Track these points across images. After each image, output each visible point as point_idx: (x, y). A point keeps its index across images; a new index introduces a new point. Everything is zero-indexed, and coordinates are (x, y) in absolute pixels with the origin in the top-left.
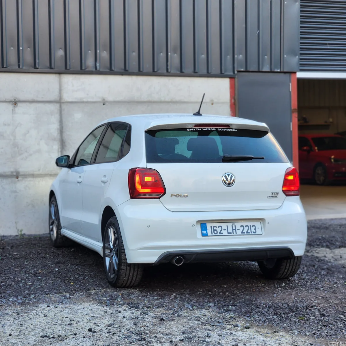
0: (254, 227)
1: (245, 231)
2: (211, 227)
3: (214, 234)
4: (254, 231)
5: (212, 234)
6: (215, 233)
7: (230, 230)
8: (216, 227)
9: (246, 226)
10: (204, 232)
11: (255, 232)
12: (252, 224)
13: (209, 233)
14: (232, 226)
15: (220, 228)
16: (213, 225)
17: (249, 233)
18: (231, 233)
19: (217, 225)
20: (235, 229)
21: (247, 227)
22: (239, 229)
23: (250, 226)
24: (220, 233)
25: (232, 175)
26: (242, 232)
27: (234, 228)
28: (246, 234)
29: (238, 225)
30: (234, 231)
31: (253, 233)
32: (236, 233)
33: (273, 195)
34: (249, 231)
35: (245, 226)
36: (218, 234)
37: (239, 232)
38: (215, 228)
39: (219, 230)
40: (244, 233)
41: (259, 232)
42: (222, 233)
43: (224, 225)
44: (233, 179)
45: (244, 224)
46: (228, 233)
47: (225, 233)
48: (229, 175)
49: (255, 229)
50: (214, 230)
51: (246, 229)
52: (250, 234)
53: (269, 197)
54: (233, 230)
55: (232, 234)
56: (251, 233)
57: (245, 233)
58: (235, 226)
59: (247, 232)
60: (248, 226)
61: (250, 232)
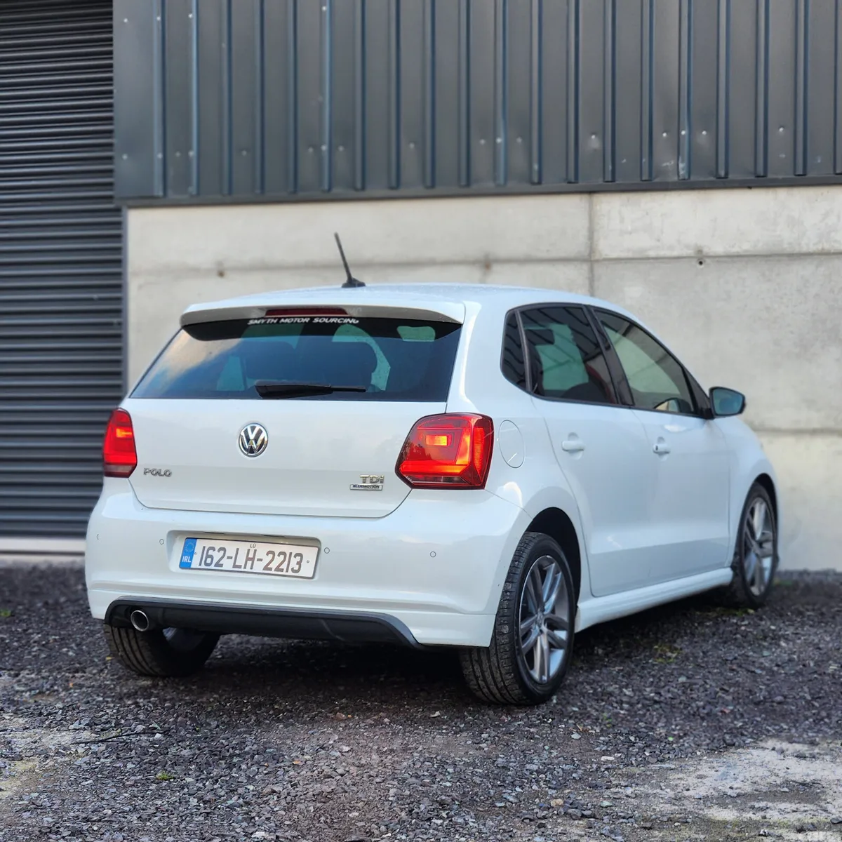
0: (298, 558)
1: (274, 565)
2: (204, 547)
3: (203, 566)
4: (296, 568)
5: (200, 565)
6: (207, 564)
7: (241, 561)
8: (213, 549)
9: (280, 553)
10: (186, 559)
11: (297, 571)
12: (295, 549)
13: (195, 563)
14: (249, 550)
15: (222, 552)
16: (208, 543)
17: (282, 570)
18: (240, 567)
19: (217, 544)
20: (252, 559)
21: (282, 557)
22: (261, 560)
23: (291, 554)
24: (217, 564)
25: (262, 429)
26: (266, 568)
27: (251, 556)
28: (273, 572)
29: (262, 549)
30: (249, 563)
31: (290, 573)
32: (251, 568)
33: (368, 484)
34: (284, 566)
35: (276, 554)
36: (212, 567)
37: (259, 567)
38: (211, 552)
39: (217, 555)
40: (271, 569)
41: (307, 570)
42: (222, 565)
43: (231, 547)
44: (261, 438)
45: (277, 548)
46: (235, 566)
47: (227, 564)
48: (253, 429)
49: (299, 563)
50: (208, 556)
51: (278, 560)
52: (284, 573)
53: (354, 486)
54: (248, 559)
55: (242, 569)
56: (287, 571)
57: (273, 570)
58: (255, 551)
59: (278, 569)
60: (284, 553)
61: (285, 570)
